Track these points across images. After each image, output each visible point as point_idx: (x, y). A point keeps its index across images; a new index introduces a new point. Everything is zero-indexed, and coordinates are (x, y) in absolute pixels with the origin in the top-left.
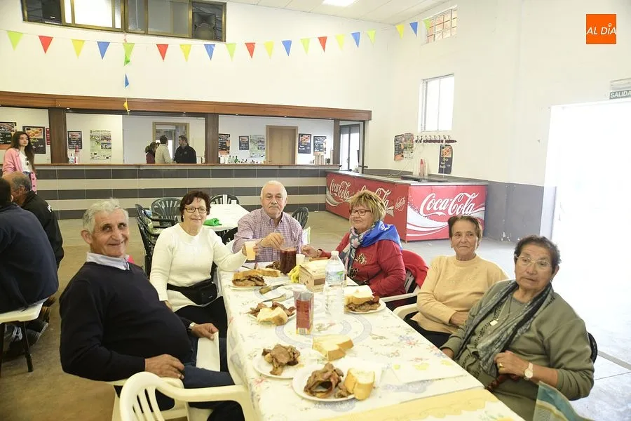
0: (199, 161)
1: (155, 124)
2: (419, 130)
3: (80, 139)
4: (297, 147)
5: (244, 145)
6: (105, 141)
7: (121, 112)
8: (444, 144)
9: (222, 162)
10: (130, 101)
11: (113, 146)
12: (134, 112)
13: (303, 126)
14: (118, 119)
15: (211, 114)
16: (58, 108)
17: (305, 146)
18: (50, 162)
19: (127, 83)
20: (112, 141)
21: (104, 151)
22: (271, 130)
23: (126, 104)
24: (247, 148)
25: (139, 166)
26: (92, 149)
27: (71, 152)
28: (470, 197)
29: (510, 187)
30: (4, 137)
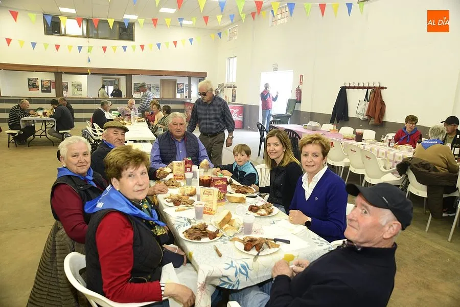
0: (123, 97)
1: (103, 78)
2: (226, 82)
3: (67, 86)
4: (176, 90)
6: (79, 87)
7: (87, 74)
8: (233, 88)
9: (134, 97)
10: (91, 69)
11: (82, 89)
12: (93, 74)
13: (180, 80)
14: (85, 77)
15: (128, 74)
16: (59, 72)
17: (181, 90)
18: (55, 96)
19: (89, 61)
20: (82, 87)
21: (79, 92)
22: (163, 81)
23: (89, 71)
25: (95, 98)
26: (73, 91)
27: (64, 92)
28: (235, 111)
29: (250, 106)
30: (32, 85)
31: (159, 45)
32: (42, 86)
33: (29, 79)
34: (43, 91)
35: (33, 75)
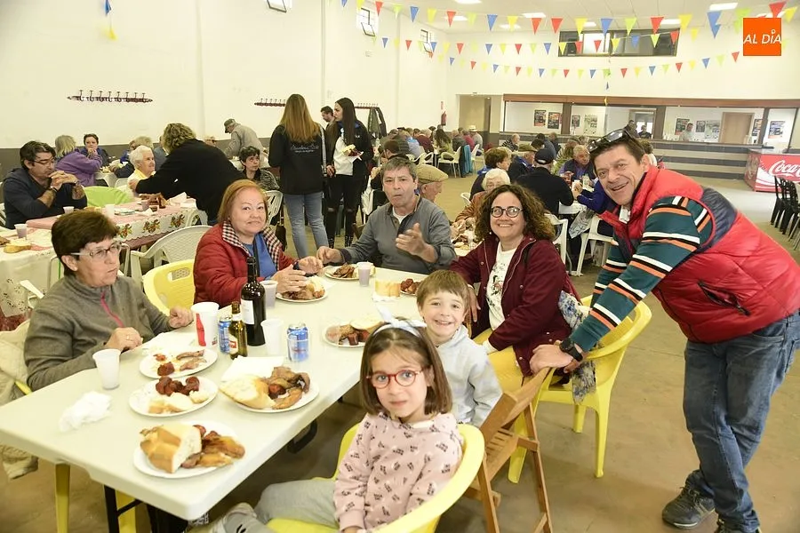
3: (579, 120)
4: (751, 130)
5: (701, 128)
6: (593, 122)
7: (604, 105)
10: (609, 98)
11: (598, 125)
16: (568, 103)
19: (608, 88)
20: (598, 122)
21: (593, 129)
22: (727, 116)
23: (606, 100)
24: (703, 130)
26: (585, 127)
27: (572, 128)
30: (539, 119)
31: (706, 61)
32: (549, 121)
33: (537, 112)
34: (549, 127)
35: (541, 107)
